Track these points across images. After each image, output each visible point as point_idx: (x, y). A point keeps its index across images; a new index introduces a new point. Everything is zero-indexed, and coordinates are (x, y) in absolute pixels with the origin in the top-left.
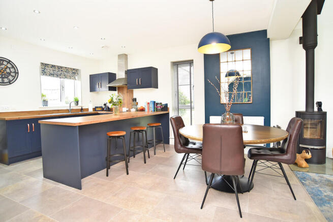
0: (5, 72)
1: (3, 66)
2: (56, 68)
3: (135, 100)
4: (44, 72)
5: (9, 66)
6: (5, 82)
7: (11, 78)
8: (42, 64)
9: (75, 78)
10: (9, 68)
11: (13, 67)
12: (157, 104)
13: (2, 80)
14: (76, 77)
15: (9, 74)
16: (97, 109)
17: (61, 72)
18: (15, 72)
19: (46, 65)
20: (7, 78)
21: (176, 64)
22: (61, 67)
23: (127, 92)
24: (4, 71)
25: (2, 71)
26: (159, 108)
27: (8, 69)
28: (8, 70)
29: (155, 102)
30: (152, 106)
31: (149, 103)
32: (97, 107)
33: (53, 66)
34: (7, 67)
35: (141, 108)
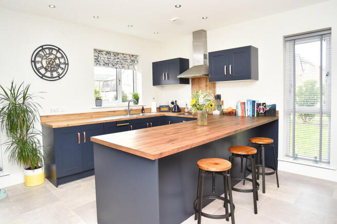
0: (54, 64)
1: (52, 57)
2: (112, 55)
3: (218, 97)
4: (97, 61)
5: (59, 55)
6: (54, 76)
7: (60, 71)
8: (95, 50)
9: (134, 67)
10: (59, 58)
11: (63, 57)
12: (259, 105)
13: (51, 74)
14: (136, 67)
15: (58, 66)
16: (162, 109)
17: (117, 60)
18: (65, 63)
19: (100, 51)
20: (56, 71)
21: (292, 39)
22: (118, 54)
23: (206, 86)
24: (53, 62)
25: (51, 62)
26: (262, 111)
27: (57, 59)
28: (57, 61)
29: (254, 102)
30: (249, 107)
31: (244, 103)
32: (162, 107)
33: (108, 53)
34: (56, 57)
35: (230, 110)
